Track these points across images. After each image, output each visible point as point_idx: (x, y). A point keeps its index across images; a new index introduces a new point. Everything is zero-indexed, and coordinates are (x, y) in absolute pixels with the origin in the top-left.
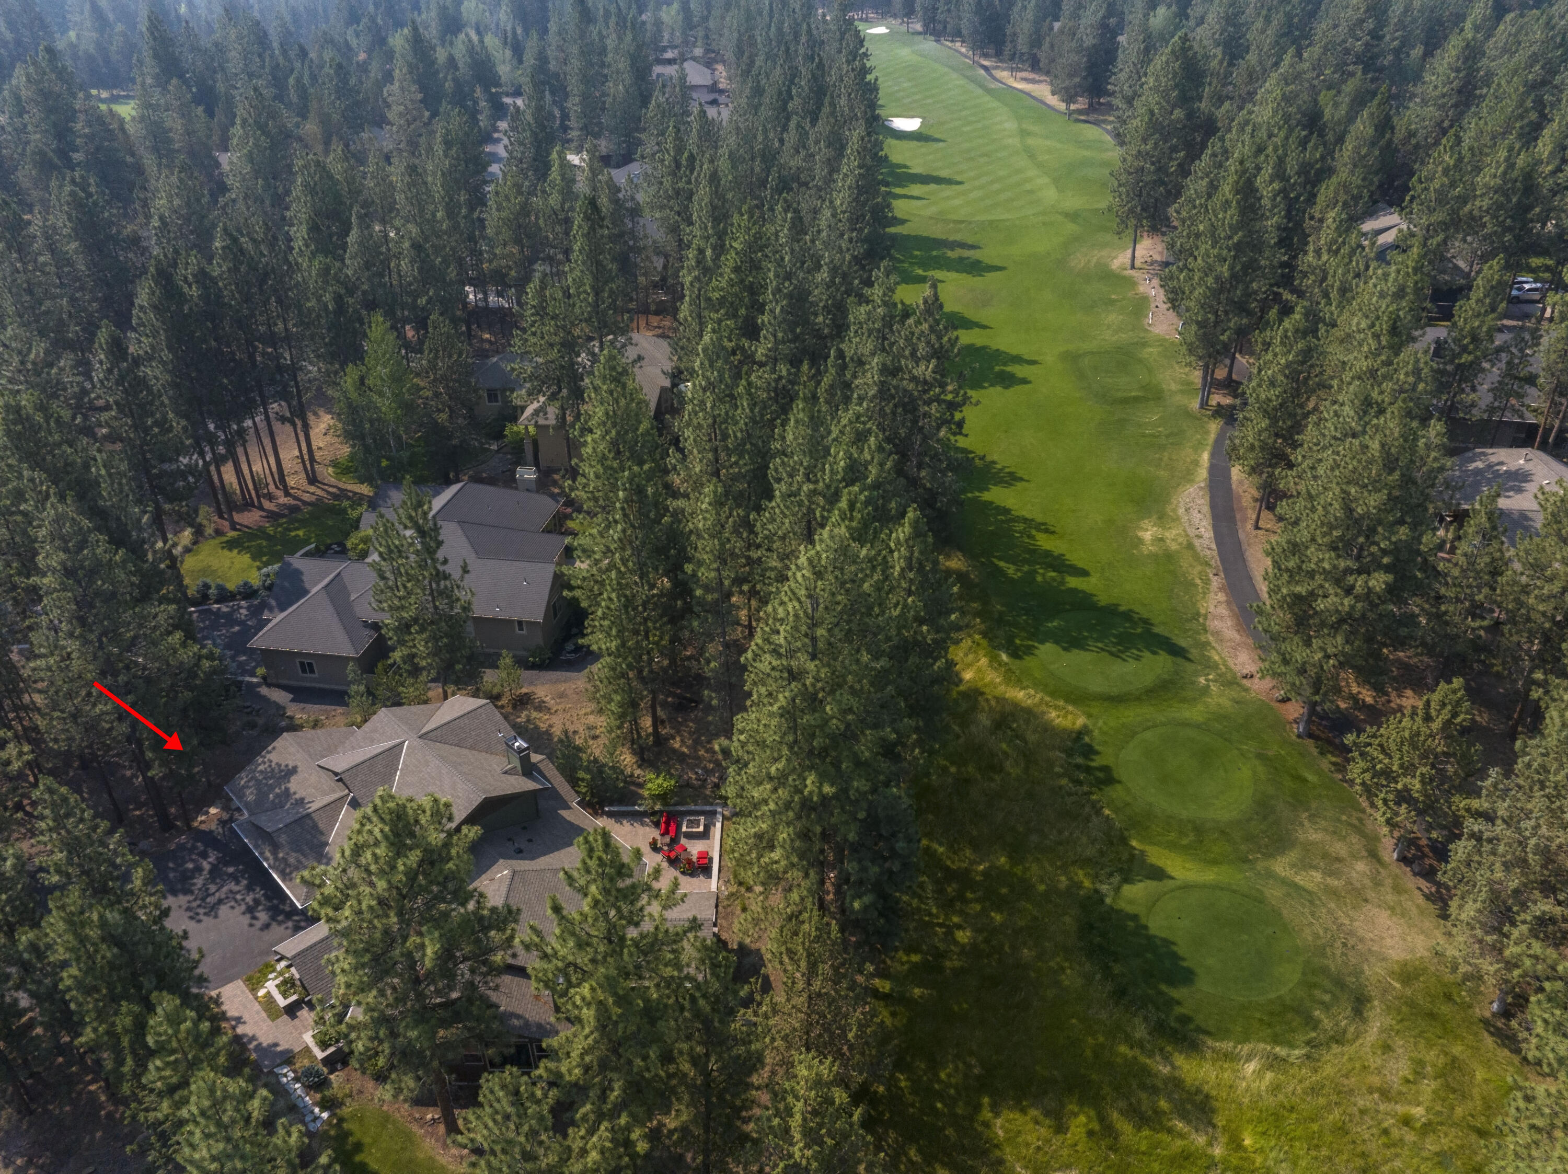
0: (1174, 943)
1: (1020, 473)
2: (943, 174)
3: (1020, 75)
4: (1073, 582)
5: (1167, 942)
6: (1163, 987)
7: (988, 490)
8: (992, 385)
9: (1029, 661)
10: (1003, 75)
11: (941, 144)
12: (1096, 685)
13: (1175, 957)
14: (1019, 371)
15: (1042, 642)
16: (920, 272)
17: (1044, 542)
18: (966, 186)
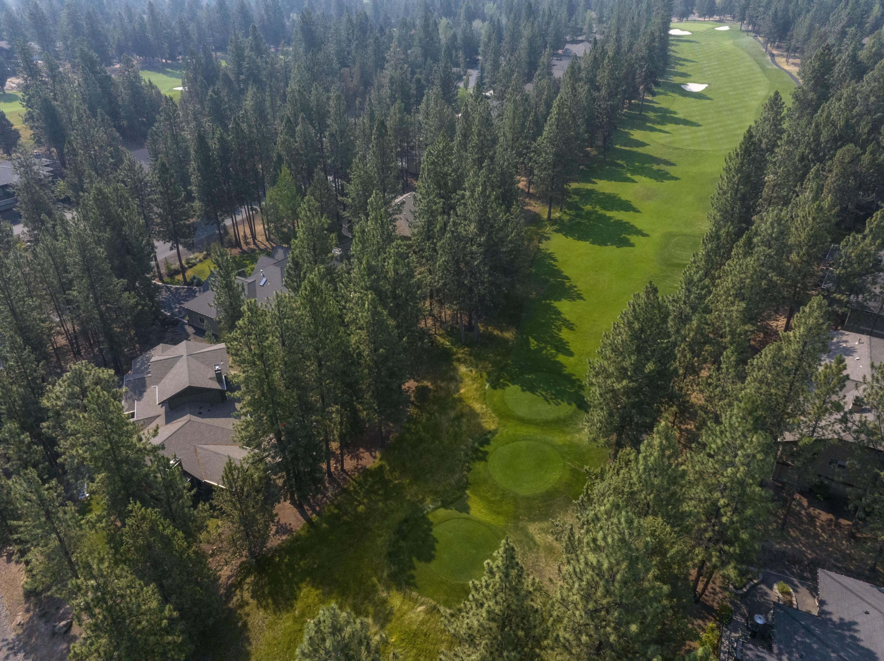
0: (437, 542)
1: (585, 296)
2: (693, 120)
3: (791, 60)
4: (561, 358)
5: (436, 540)
6: (414, 559)
7: (560, 300)
8: (612, 245)
9: (499, 392)
10: (781, 61)
11: (708, 101)
12: (522, 411)
13: (433, 548)
14: (633, 239)
15: (514, 384)
16: (629, 175)
17: (565, 334)
18: (701, 128)
